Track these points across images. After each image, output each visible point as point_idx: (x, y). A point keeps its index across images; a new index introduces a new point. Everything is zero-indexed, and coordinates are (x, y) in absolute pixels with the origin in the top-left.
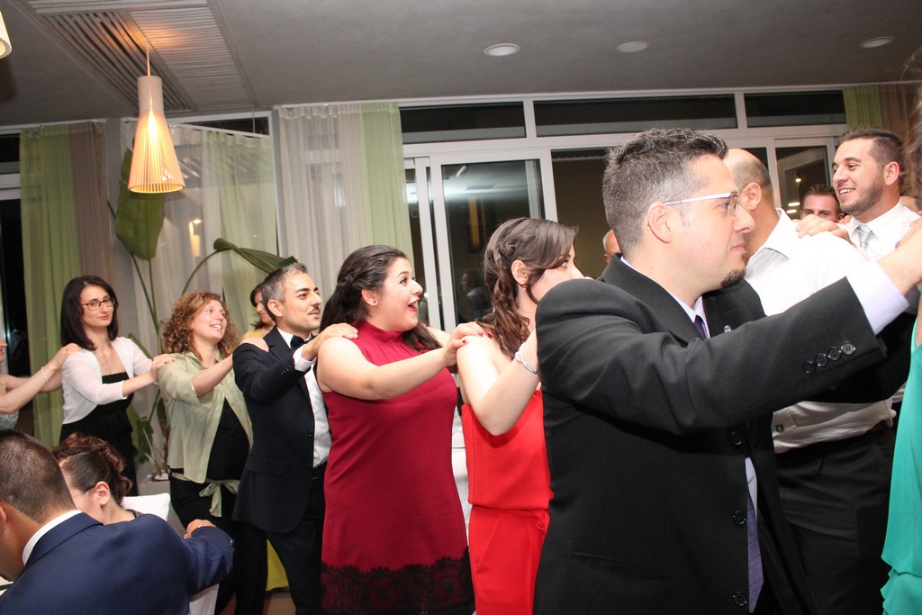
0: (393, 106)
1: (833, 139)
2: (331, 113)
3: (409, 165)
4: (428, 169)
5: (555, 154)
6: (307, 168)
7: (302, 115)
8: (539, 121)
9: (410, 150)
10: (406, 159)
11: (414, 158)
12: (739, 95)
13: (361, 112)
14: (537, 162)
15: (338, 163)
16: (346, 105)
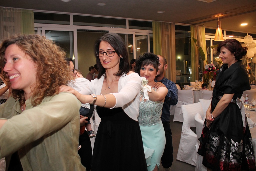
0: (32, 11)
1: (149, 34)
2: (12, 11)
3: (36, 29)
4: (41, 31)
5: (78, 30)
6: (3, 27)
7: (2, 10)
8: (74, 21)
9: (36, 25)
10: (35, 27)
11: (37, 27)
12: (127, 20)
13: (21, 12)
14: (73, 32)
15: (14, 26)
16: (17, 9)
